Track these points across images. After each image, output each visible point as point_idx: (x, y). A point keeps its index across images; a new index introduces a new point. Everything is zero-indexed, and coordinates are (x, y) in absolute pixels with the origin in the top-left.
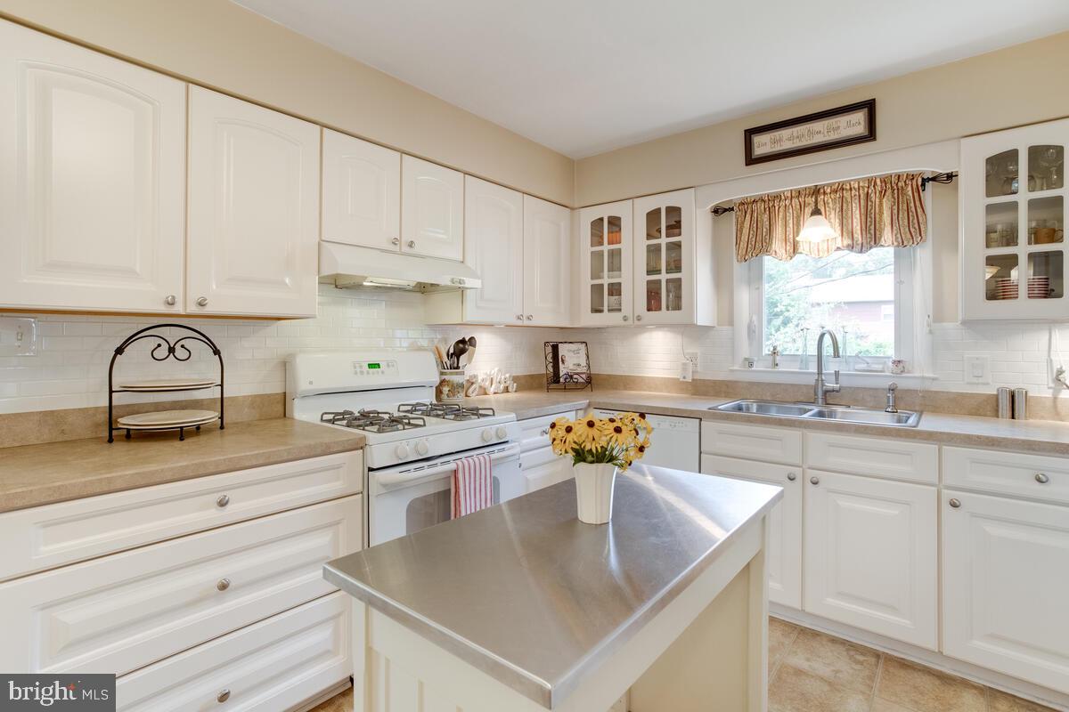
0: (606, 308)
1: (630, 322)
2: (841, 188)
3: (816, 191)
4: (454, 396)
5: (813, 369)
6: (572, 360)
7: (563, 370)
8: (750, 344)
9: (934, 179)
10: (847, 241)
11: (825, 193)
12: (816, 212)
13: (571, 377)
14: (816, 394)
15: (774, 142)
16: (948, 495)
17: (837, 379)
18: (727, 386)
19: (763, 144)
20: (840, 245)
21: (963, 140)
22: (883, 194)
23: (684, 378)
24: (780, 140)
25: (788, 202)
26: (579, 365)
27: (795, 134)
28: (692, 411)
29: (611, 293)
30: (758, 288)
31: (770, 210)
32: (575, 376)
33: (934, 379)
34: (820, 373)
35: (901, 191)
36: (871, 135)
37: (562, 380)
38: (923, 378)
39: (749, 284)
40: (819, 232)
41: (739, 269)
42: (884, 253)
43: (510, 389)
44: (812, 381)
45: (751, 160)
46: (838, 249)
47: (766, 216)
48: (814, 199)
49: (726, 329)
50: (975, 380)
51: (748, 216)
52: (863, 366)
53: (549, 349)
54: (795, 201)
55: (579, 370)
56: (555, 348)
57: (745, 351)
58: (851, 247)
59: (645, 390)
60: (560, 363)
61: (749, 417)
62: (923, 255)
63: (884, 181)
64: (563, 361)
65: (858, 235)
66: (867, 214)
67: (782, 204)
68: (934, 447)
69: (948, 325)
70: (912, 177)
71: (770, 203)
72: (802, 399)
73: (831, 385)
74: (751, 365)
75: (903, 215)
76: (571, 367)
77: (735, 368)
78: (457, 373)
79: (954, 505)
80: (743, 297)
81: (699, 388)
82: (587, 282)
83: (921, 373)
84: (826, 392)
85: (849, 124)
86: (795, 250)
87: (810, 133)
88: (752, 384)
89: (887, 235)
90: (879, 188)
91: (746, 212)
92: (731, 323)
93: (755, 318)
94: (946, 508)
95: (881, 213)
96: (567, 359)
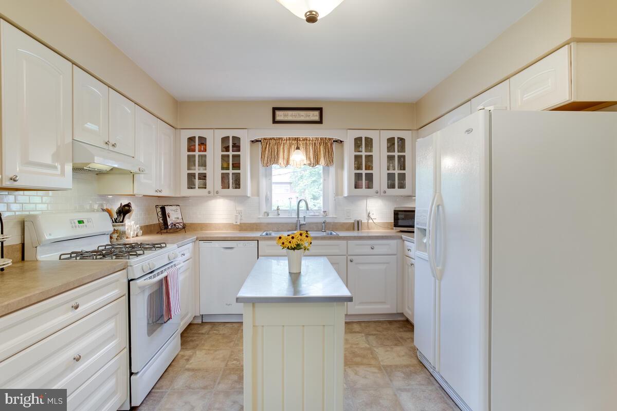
0: (197, 186)
1: (212, 194)
2: (306, 139)
3: (297, 139)
4: (121, 239)
5: (294, 215)
6: (174, 216)
7: (169, 222)
8: (266, 206)
9: (336, 141)
10: (309, 162)
11: (300, 140)
12: (298, 148)
13: (175, 225)
14: (296, 226)
15: (285, 116)
16: (349, 258)
17: (304, 219)
18: (257, 225)
19: (280, 116)
20: (306, 163)
21: (348, 130)
22: (320, 144)
23: (236, 222)
24: (287, 115)
25: (285, 142)
26: (178, 218)
27: (293, 114)
28: (254, 237)
29: (199, 179)
30: (270, 179)
31: (278, 144)
32: (177, 225)
33: (336, 218)
34: (298, 217)
35: (326, 143)
36: (320, 122)
37: (169, 227)
38: (333, 218)
39: (266, 176)
40: (299, 157)
41: (262, 169)
42: (320, 168)
43: (139, 234)
44: (294, 221)
45: (275, 122)
46: (305, 164)
47: (276, 146)
48: (297, 143)
49: (256, 198)
50: (347, 218)
51: (268, 146)
52: (312, 214)
53: (159, 210)
54: (288, 141)
55: (178, 221)
56: (163, 209)
57: (264, 209)
58: (310, 165)
59: (213, 230)
60: (167, 217)
61: (270, 237)
62: (332, 169)
63: (321, 139)
64: (169, 216)
65: (312, 160)
66: (315, 151)
67: (283, 142)
68: (345, 242)
69: (340, 197)
70: (330, 139)
71: (278, 140)
72: (290, 229)
73: (302, 222)
74: (268, 215)
75: (327, 153)
76: (174, 219)
77: (261, 217)
78: (122, 225)
79: (351, 261)
80: (263, 182)
81: (243, 227)
82: (185, 172)
83: (332, 216)
84: (301, 225)
85: (313, 115)
86: (288, 163)
87: (300, 116)
88: (268, 224)
89: (322, 161)
90: (319, 142)
91: (267, 144)
92: (258, 195)
93: (268, 193)
94: (349, 262)
95: (320, 151)
96: (171, 215)
